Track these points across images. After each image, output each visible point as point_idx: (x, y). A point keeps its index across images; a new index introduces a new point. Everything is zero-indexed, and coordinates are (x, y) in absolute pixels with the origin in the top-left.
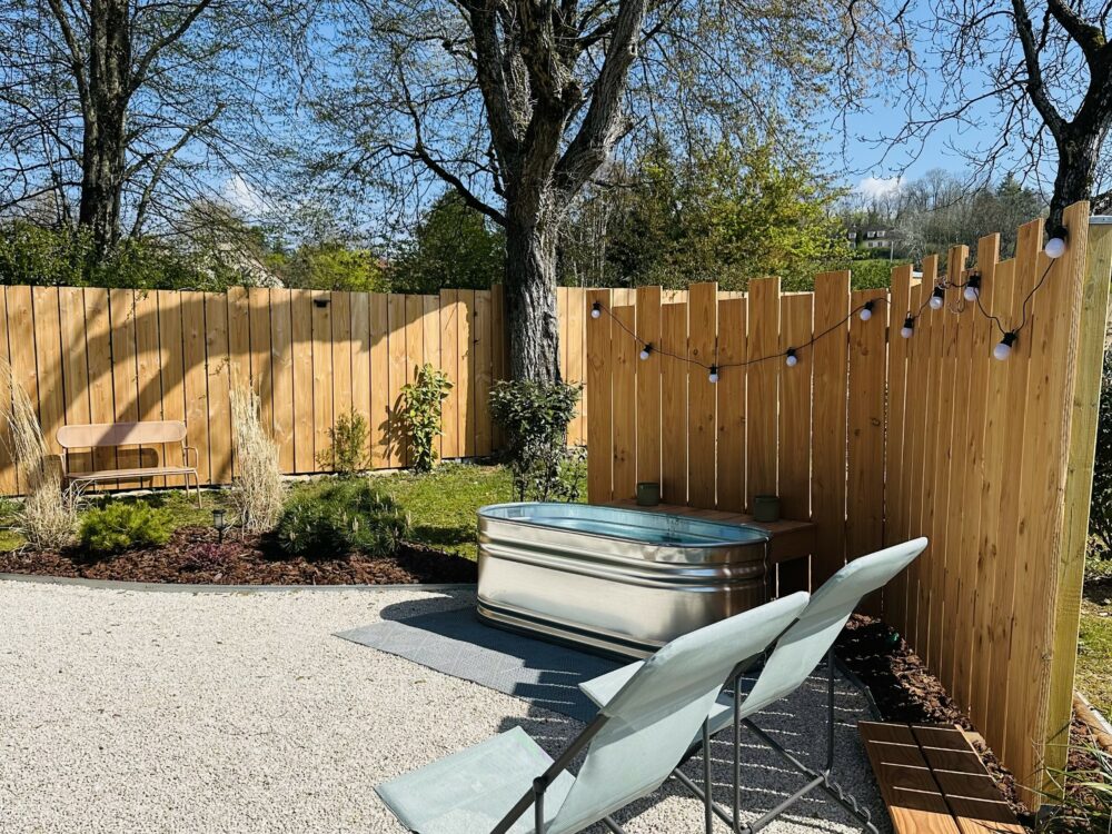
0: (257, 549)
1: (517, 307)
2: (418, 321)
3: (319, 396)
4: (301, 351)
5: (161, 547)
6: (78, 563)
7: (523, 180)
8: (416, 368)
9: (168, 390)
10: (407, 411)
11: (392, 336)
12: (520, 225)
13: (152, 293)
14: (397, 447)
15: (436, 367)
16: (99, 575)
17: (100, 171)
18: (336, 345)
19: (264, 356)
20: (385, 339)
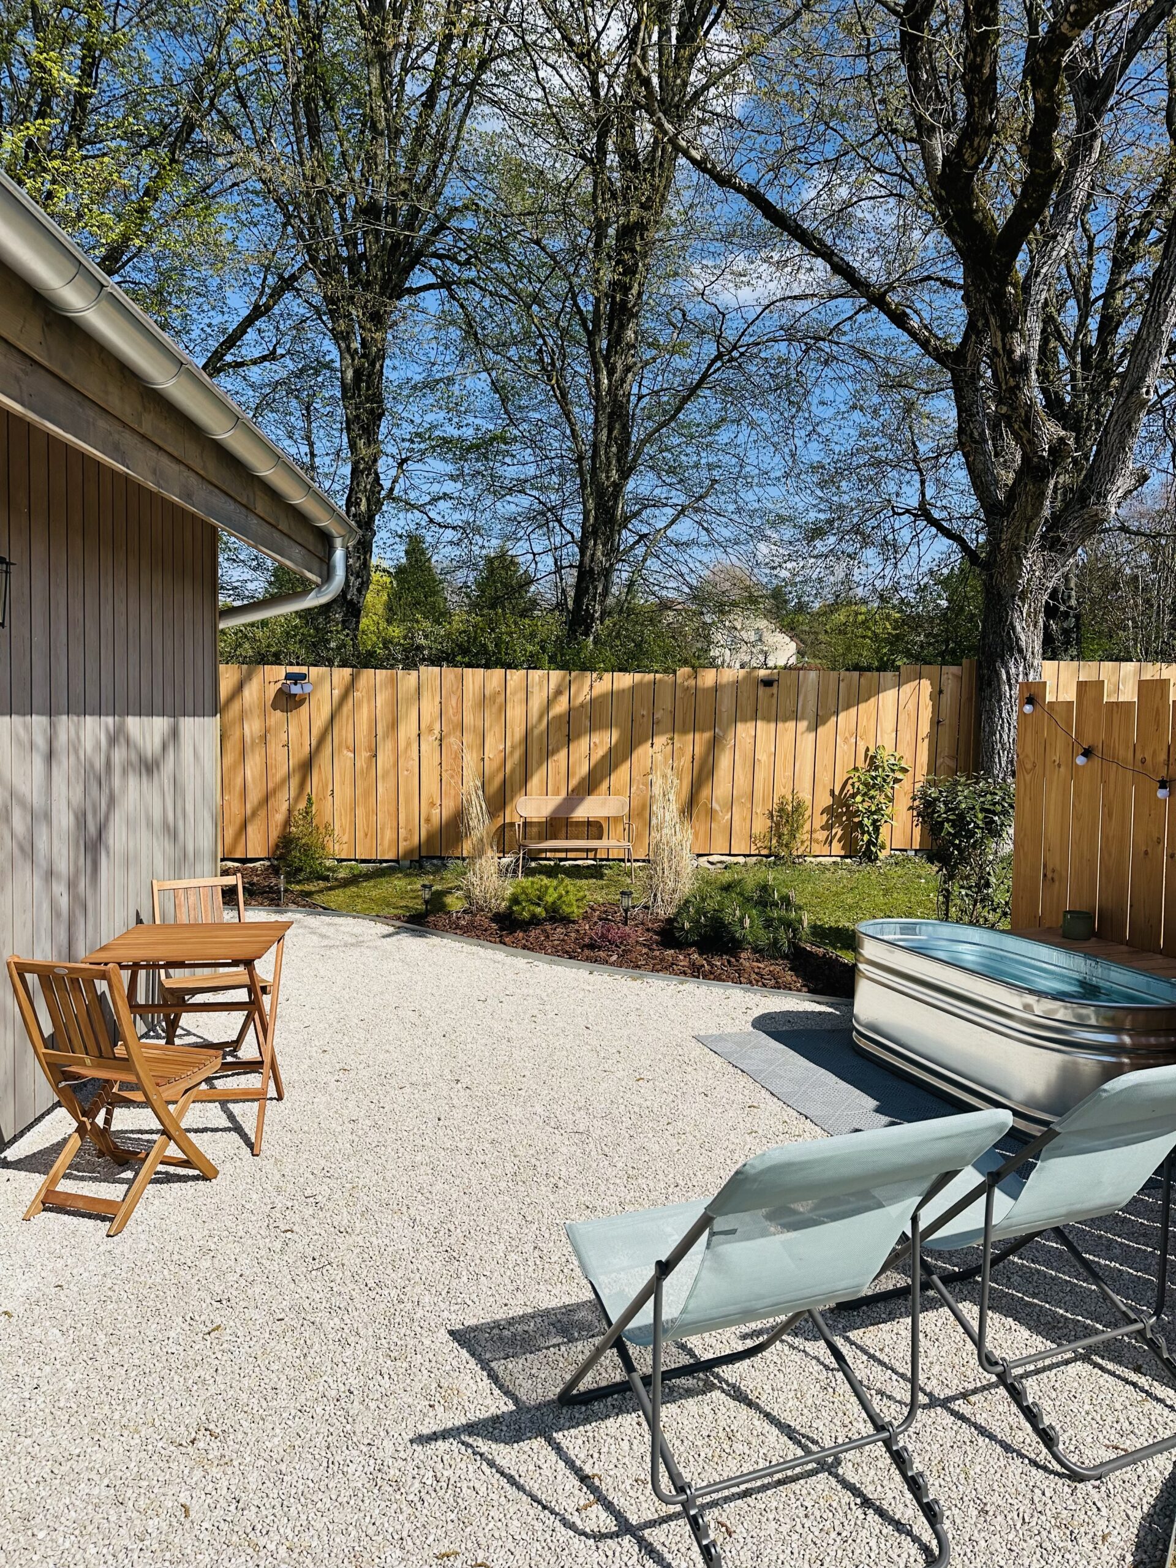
0: (657, 933)
1: (989, 685)
2: (873, 700)
3: (760, 775)
4: (744, 731)
5: (574, 922)
6: (501, 929)
7: (1003, 546)
8: (868, 749)
9: (616, 767)
10: (854, 796)
11: (842, 715)
12: (999, 594)
13: (607, 676)
14: (840, 833)
15: (890, 749)
16: (515, 944)
17: (593, 555)
18: (780, 725)
19: (707, 735)
20: (834, 719)
